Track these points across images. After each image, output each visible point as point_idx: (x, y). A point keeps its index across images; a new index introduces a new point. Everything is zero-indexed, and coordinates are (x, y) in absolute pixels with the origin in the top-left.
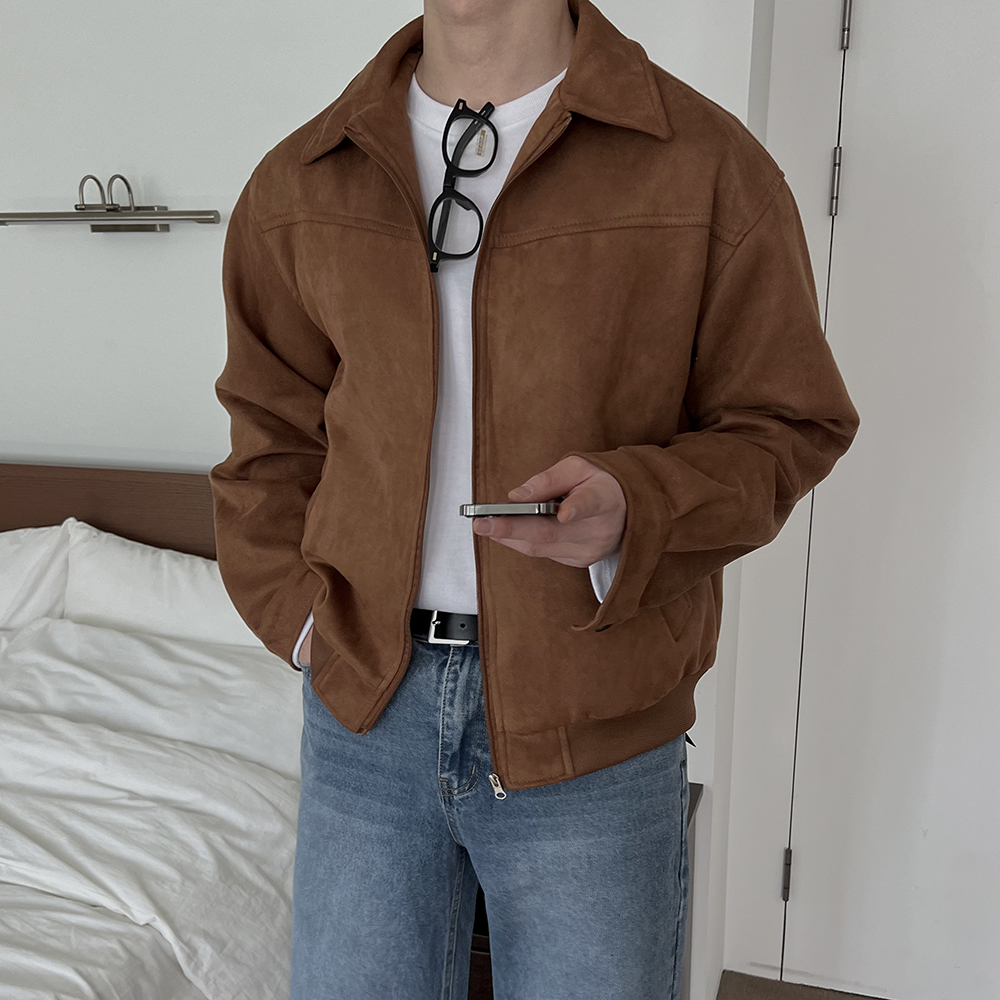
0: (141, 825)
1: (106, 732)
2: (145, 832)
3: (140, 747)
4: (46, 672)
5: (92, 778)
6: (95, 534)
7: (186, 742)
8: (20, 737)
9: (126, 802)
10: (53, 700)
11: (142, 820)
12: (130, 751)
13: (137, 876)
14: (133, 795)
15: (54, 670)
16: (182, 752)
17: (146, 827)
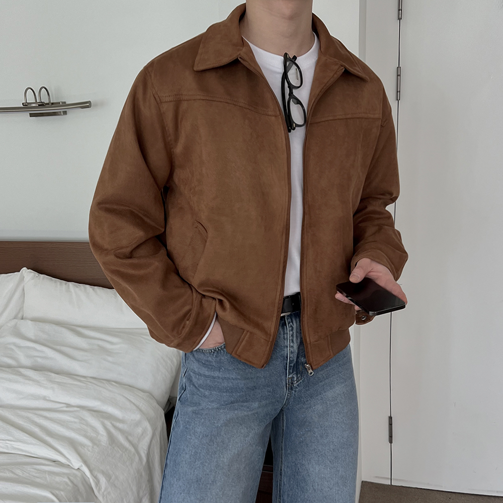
0: (72, 419)
1: (53, 375)
2: (75, 422)
3: (70, 381)
4: (19, 347)
5: (47, 398)
6: (37, 275)
7: (91, 377)
8: (10, 380)
9: (65, 409)
10: (24, 361)
11: (73, 417)
12: (65, 383)
13: (73, 444)
14: (68, 405)
15: (23, 345)
16: (90, 382)
17: (76, 420)
